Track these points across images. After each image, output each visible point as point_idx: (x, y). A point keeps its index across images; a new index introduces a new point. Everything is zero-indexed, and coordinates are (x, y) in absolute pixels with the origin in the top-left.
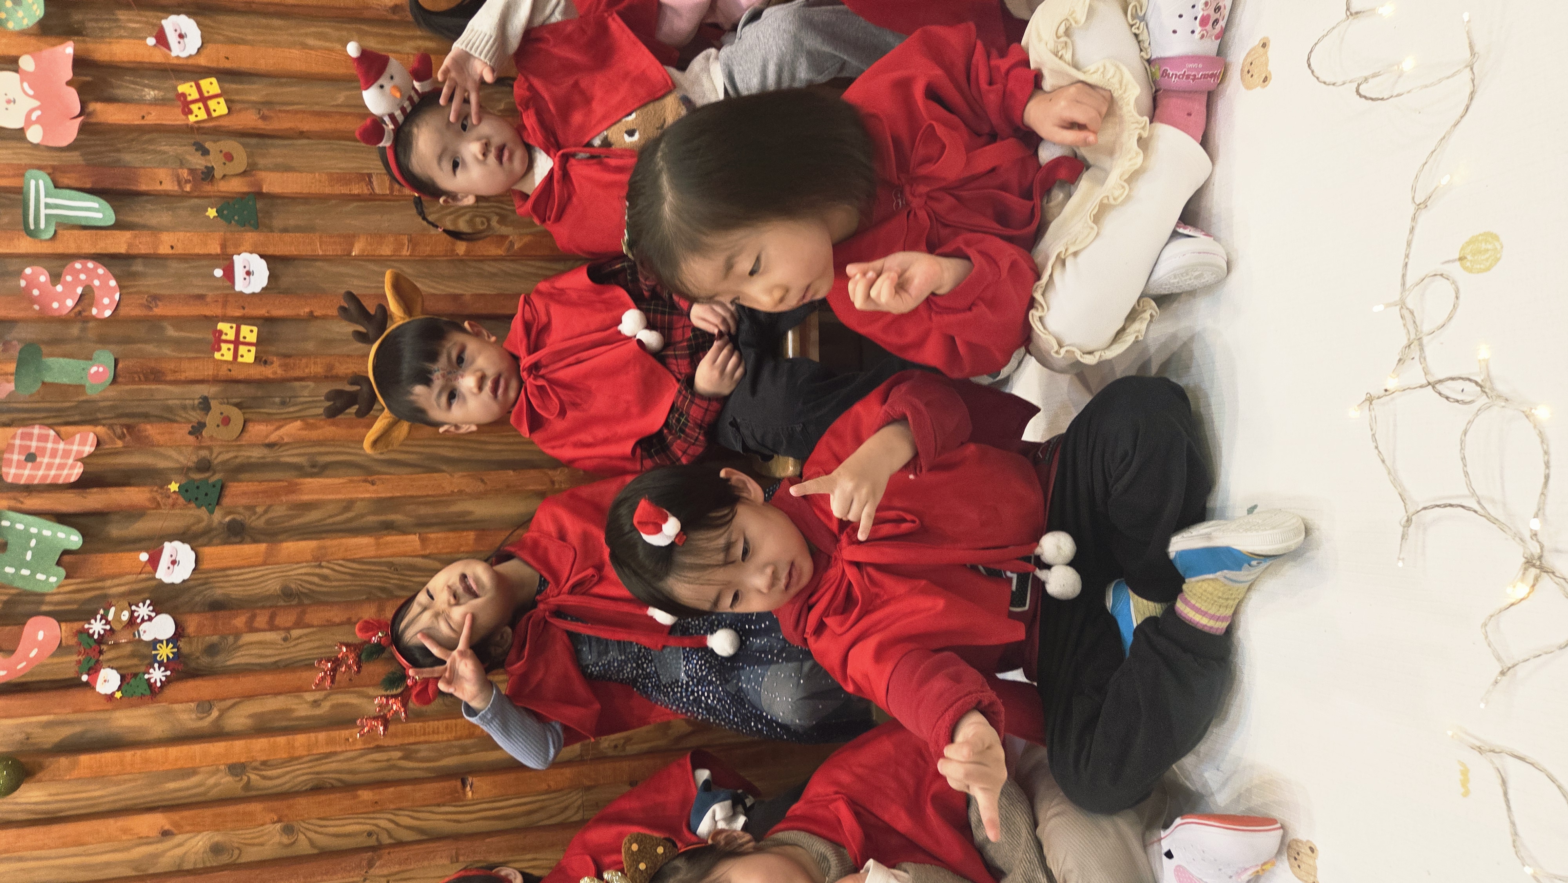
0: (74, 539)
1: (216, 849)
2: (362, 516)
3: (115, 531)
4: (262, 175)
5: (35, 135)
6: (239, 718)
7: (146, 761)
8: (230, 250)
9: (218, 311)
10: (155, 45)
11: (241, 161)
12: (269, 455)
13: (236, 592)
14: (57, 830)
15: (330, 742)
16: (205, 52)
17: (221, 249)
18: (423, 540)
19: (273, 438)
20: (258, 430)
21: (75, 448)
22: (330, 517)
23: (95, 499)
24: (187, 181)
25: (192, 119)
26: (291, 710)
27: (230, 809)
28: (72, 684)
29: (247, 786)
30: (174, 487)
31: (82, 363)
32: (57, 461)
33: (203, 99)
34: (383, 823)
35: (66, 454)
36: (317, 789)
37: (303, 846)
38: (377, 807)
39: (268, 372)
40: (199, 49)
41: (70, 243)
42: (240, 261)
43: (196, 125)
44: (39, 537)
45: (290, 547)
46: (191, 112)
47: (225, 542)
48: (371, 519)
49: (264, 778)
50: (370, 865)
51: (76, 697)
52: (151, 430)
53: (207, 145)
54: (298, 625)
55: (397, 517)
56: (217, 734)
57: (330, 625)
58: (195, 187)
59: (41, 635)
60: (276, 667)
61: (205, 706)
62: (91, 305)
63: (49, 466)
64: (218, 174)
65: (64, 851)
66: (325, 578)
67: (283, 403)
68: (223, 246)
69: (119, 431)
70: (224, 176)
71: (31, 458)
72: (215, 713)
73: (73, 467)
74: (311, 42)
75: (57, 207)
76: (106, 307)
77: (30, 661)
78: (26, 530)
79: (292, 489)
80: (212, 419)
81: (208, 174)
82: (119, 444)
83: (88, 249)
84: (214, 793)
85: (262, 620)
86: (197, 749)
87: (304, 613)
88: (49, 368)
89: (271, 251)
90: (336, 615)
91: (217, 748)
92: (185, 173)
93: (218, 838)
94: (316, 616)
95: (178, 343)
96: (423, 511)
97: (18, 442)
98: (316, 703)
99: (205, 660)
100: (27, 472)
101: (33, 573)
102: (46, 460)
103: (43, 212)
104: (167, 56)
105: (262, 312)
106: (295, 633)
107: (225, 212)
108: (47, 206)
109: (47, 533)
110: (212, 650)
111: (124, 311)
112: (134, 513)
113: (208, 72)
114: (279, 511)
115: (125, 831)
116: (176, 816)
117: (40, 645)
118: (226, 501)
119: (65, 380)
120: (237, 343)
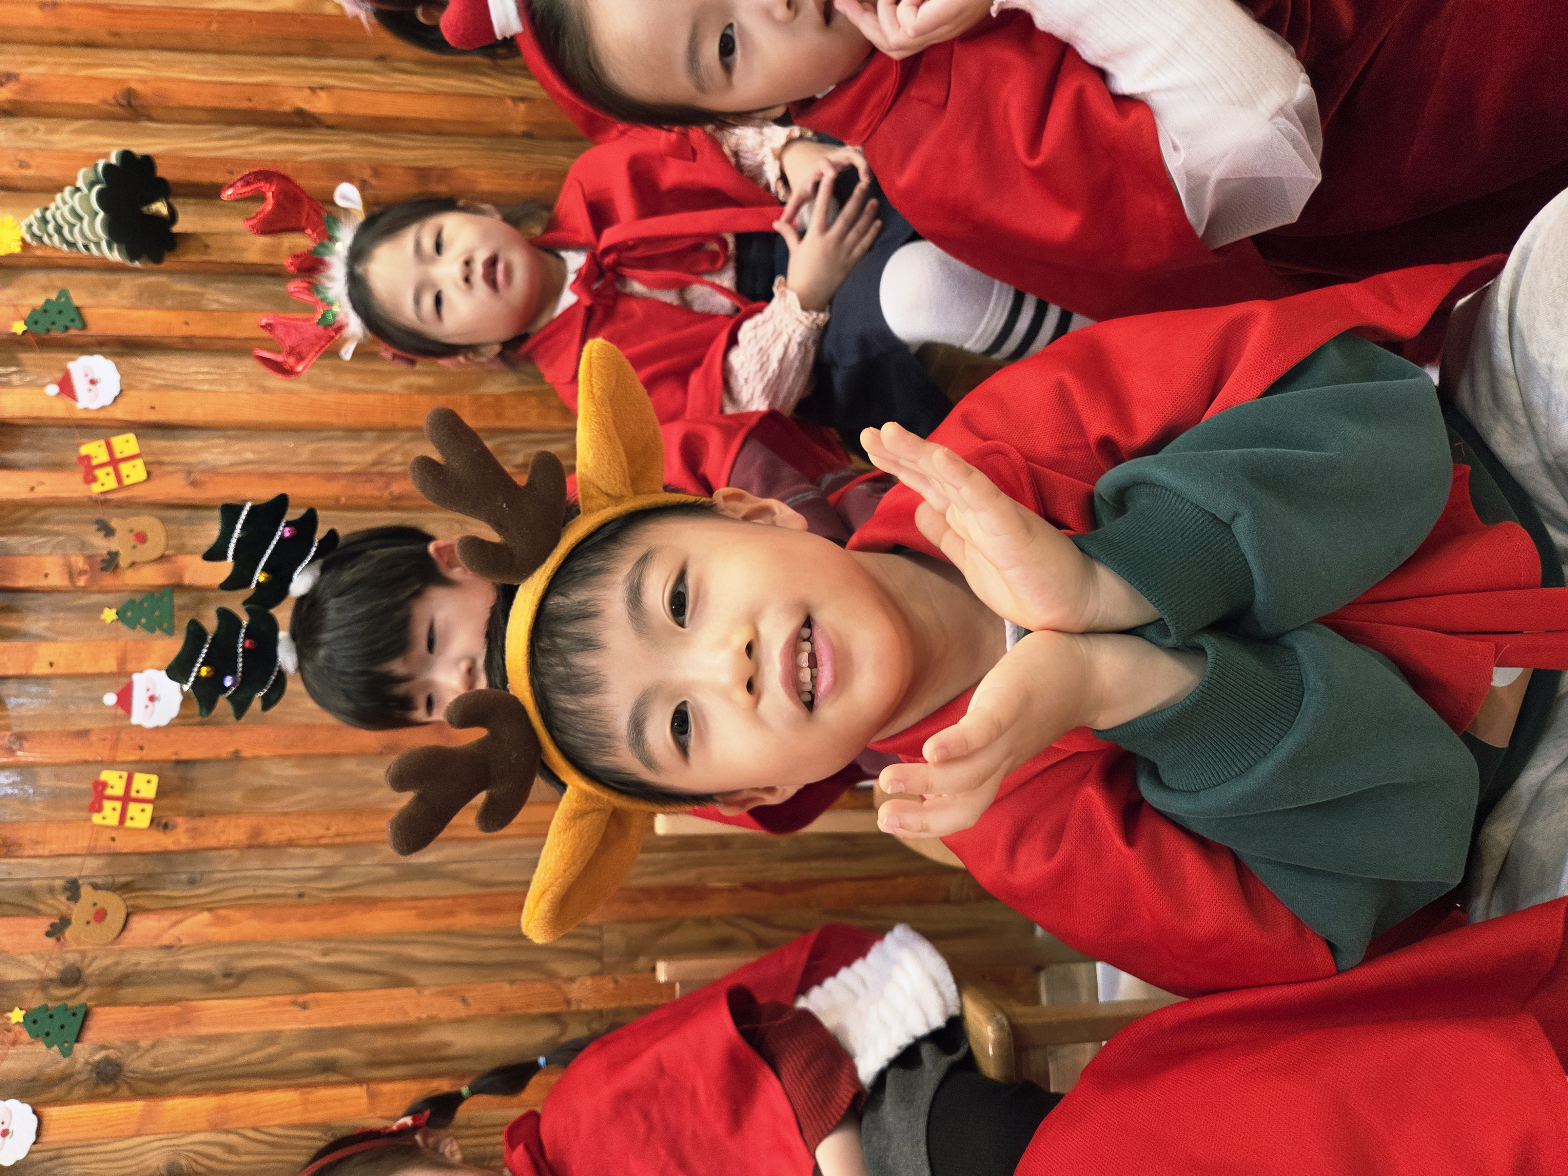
2: (289, 1051)
8: (129, 666)
9: (104, 754)
10: (59, 394)
11: (156, 544)
12: (166, 961)
16: (123, 400)
17: (118, 665)
18: (372, 1094)
19: (166, 938)
20: (146, 926)
22: (244, 1053)
24: (82, 573)
25: (96, 488)
30: (17, 1015)
33: (114, 462)
39: (168, 839)
40: (116, 398)
42: (142, 681)
43: (102, 497)
45: (178, 1107)
46: (94, 479)
47: (92, 1098)
48: (303, 1056)
53: (114, 523)
55: (341, 1053)
58: (92, 579)
64: (123, 562)
66: (230, 1149)
67: (192, 882)
68: (122, 661)
70: (133, 564)
79: (191, 1016)
80: (80, 912)
81: (111, 562)
92: (79, 562)
95: (51, 797)
96: (381, 1042)
104: (73, 409)
105: (166, 753)
107: (129, 614)
113: (124, 427)
114: (172, 1045)
118: (93, 1033)
120: (126, 799)
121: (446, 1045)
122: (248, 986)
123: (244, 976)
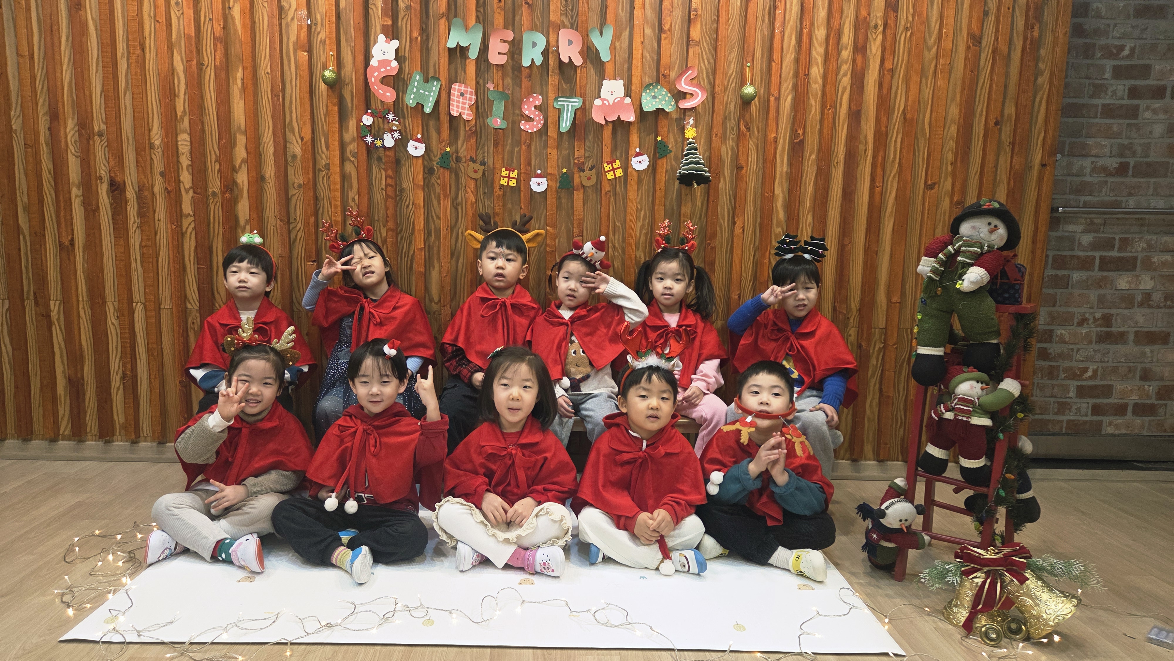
0: (428, 110)
1: (294, 157)
2: (434, 223)
3: (432, 123)
4: (582, 191)
5: (597, 102)
6: (349, 168)
7: (334, 132)
8: (549, 177)
9: (523, 171)
10: (636, 151)
11: (586, 183)
12: (461, 187)
13: (404, 170)
14: (308, 96)
15: (336, 206)
16: (634, 171)
17: (549, 173)
18: (421, 249)
19: (468, 190)
20: (472, 184)
21: (466, 112)
22: (435, 210)
23: (444, 118)
24: (579, 161)
25: (605, 165)
26: (351, 189)
27: (311, 164)
28: (368, 106)
29: (320, 170)
30: (448, 149)
31: (502, 116)
32: (460, 105)
33: (613, 170)
34: (299, 225)
35: (463, 108)
36: (316, 199)
37: (292, 192)
38: (307, 224)
39: (497, 189)
40: (635, 169)
41: (552, 114)
42: (544, 180)
43: (603, 166)
44: (429, 96)
45: (420, 194)
46: (608, 164)
47: (424, 167)
48: (433, 227)
49: (323, 177)
50: (281, 220)
51: (363, 107)
52: (473, 141)
53: (594, 171)
54: (387, 195)
55: (433, 240)
56: (343, 159)
57: (387, 209)
58: (576, 165)
59: (388, 94)
60: (370, 184)
61: (355, 155)
62: (526, 121)
63: (458, 102)
64: (581, 174)
65: (298, 99)
66: (408, 206)
67: (485, 193)
68: (551, 174)
69: (474, 129)
70: (581, 176)
71: (462, 94)
72: (352, 159)
73: (457, 111)
74: (643, 213)
75: (568, 109)
76: (525, 126)
77: (378, 90)
78: (432, 91)
79: (446, 196)
80: (477, 166)
81: (582, 170)
82: (467, 129)
83: (550, 120)
84: (318, 156)
85: (390, 181)
86: (337, 153)
87: (392, 198)
88: (500, 103)
89: (549, 193)
90: (390, 212)
91: (337, 161)
92: (582, 160)
93: (299, 157)
94: (390, 203)
95: (512, 152)
96: (435, 249)
97: (469, 90)
98: (353, 200)
99: (375, 156)
100: (456, 93)
101: (414, 93)
102: (461, 100)
103: (566, 104)
104: (632, 156)
105: (522, 189)
106: (384, 193)
107: (565, 176)
108: (568, 106)
109: (431, 99)
110: (379, 159)
111: (523, 134)
112: (439, 132)
113: (625, 171)
114: (438, 189)
115: (304, 123)
116: (309, 143)
117: (384, 94)
118: (441, 169)
119: (494, 109)
120: (509, 177)
121: (434, 269)
122: (453, 210)
123: (457, 209)
